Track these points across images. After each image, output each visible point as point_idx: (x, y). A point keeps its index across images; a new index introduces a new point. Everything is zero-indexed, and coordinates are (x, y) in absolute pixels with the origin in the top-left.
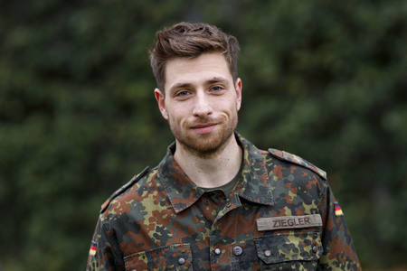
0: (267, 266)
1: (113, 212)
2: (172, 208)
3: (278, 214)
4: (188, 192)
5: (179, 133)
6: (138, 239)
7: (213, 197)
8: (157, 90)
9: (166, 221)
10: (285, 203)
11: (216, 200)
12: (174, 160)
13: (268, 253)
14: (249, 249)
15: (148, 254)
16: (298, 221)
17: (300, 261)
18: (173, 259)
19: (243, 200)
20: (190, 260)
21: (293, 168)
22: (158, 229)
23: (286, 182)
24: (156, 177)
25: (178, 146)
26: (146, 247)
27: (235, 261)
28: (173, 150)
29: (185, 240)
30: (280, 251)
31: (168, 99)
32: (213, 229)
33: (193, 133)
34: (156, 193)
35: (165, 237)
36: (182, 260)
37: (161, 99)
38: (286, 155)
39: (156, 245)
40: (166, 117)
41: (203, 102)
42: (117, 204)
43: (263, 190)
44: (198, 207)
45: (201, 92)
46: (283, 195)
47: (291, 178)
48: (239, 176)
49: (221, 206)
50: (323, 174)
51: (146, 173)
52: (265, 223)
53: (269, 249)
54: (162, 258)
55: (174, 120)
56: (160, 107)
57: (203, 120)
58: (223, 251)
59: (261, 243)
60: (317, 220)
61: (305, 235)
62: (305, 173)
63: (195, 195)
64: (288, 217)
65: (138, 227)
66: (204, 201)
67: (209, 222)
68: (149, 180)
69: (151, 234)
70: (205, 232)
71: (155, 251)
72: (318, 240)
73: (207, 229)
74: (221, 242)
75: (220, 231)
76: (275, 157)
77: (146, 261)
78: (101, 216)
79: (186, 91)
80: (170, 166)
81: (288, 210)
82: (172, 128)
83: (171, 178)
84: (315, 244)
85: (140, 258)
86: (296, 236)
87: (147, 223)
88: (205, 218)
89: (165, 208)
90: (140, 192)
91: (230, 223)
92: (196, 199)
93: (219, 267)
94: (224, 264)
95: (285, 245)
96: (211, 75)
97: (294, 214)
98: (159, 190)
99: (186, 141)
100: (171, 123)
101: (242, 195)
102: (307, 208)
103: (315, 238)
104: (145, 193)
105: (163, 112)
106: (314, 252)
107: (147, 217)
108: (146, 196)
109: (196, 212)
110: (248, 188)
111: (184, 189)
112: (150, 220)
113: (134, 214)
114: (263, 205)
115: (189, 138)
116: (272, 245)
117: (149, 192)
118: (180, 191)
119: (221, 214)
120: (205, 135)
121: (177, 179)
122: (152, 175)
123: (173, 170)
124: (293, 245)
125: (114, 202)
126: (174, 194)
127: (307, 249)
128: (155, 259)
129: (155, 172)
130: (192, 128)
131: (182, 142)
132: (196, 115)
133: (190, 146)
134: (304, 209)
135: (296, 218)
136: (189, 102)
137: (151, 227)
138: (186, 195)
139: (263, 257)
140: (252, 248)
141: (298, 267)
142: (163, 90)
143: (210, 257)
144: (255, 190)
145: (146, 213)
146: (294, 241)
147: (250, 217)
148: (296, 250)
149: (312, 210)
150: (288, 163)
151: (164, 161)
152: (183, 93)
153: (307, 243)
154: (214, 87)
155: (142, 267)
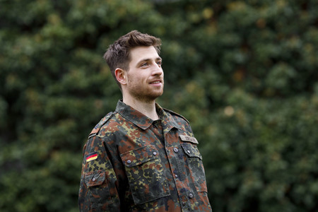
1: (108, 131)
4: (144, 121)
6: (127, 144)
9: (138, 135)
13: (189, 152)
14: (180, 149)
15: (134, 151)
16: (192, 139)
18: (150, 153)
20: (158, 153)
21: (176, 117)
22: (137, 139)
26: (132, 147)
27: (176, 155)
30: (193, 151)
33: (151, 86)
34: (125, 123)
35: (142, 142)
36: (155, 153)
39: (139, 146)
42: (109, 128)
52: (183, 137)
54: (144, 152)
57: (158, 78)
58: (169, 150)
59: (184, 147)
63: (149, 122)
65: (126, 138)
68: (117, 117)
69: (135, 141)
71: (139, 149)
77: (134, 155)
80: (128, 110)
81: (186, 134)
85: (130, 154)
87: (130, 136)
88: (156, 134)
89: (134, 130)
90: (118, 122)
93: (171, 157)
94: (173, 156)
107: (128, 133)
108: (122, 124)
111: (141, 120)
112: (131, 134)
115: (148, 90)
116: (188, 148)
118: (139, 121)
119: (167, 131)
120: (159, 87)
121: (135, 115)
123: (132, 111)
128: (139, 154)
130: (150, 83)
132: (155, 75)
137: (134, 138)
139: (188, 154)
143: (166, 152)
145: (127, 131)
150: (173, 115)
152: (145, 65)
155: (132, 159)
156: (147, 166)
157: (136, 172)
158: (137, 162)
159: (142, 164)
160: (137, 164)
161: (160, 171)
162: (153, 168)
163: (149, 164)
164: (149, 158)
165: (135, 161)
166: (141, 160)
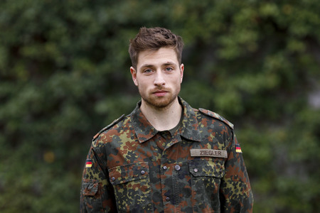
0: (195, 178)
1: (101, 142)
2: (138, 141)
3: (203, 147)
4: (148, 131)
5: (144, 95)
6: (116, 158)
7: (164, 135)
8: (131, 68)
9: (134, 148)
10: (207, 141)
11: (165, 137)
12: (141, 111)
13: (196, 170)
14: (185, 167)
15: (122, 168)
16: (214, 152)
17: (213, 177)
18: (137, 171)
19: (182, 138)
20: (148, 172)
21: (214, 121)
22: (129, 153)
23: (209, 128)
24: (129, 122)
25: (143, 103)
26: (121, 163)
27: (175, 174)
28: (140, 104)
29: (145, 160)
30: (203, 170)
31: (139, 74)
32: (163, 154)
33: (153, 96)
34: (128, 131)
35: (133, 158)
36: (143, 172)
37: (134, 73)
38: (210, 113)
39: (128, 162)
40: (136, 84)
41: (160, 77)
42: (104, 136)
43: (195, 133)
44: (154, 140)
45: (159, 71)
46: (206, 136)
47: (212, 126)
48: (181, 123)
49: (169, 141)
50: (231, 125)
51: (123, 119)
52: (195, 152)
53: (197, 168)
54: (130, 170)
55: (142, 87)
56: (133, 78)
57: (159, 88)
58: (169, 168)
59: (192, 164)
60: (224, 154)
61: (217, 162)
62: (221, 125)
63: (152, 133)
64: (209, 150)
65: (117, 151)
66: (158, 136)
67: (161, 150)
68: (125, 123)
69: (125, 156)
70: (158, 156)
71: (127, 166)
72: (223, 166)
73: (160, 155)
74: (168, 162)
75: (167, 156)
76: (202, 113)
77: (120, 172)
78: (93, 143)
79: (150, 69)
80: (138, 115)
81: (209, 146)
82: (140, 91)
83: (138, 122)
84: (222, 168)
85: (117, 170)
86: (213, 161)
87: (122, 149)
88: (158, 147)
89: (134, 140)
90: (119, 130)
91: (173, 151)
92: (152, 136)
93: (166, 177)
94: (169, 176)
95: (206, 167)
96: (165, 61)
97: (212, 148)
98: (131, 129)
99: (149, 100)
100: (140, 88)
101: (182, 134)
102: (221, 146)
103: (222, 164)
104: (122, 131)
105: (135, 81)
106: (220, 173)
107: (122, 146)
108: (122, 133)
109: (153, 144)
110: (186, 131)
111: (146, 129)
112: (124, 147)
113: (114, 143)
114: (194, 141)
115: (150, 99)
116: (198, 166)
117: (124, 131)
118: (143, 130)
119: (169, 145)
120: (160, 97)
121: (142, 123)
122: (126, 120)
123: (140, 118)
124: (210, 166)
125: (102, 135)
126: (139, 132)
127: (218, 170)
128: (126, 171)
129: (129, 118)
130: (154, 93)
131: (145, 100)
132: (156, 85)
133: (150, 103)
134: (218, 146)
135: (214, 151)
136: (152, 76)
137: (125, 152)
138: (147, 133)
139: (193, 173)
140: (186, 167)
141: (211, 180)
142: (136, 68)
143: (160, 171)
144: (190, 132)
145: (122, 143)
146: (212, 165)
147: (186, 148)
148: (212, 170)
149: (223, 147)
150: (211, 117)
151: (134, 112)
152: (149, 71)
153: (218, 167)
154: (167, 67)
155: (118, 175)
156: (130, 186)
157: (121, 191)
158: (122, 180)
159: (127, 183)
160: (122, 182)
161: (145, 193)
162: (137, 189)
163: (133, 183)
164: (133, 177)
165: (120, 179)
166: (126, 178)
